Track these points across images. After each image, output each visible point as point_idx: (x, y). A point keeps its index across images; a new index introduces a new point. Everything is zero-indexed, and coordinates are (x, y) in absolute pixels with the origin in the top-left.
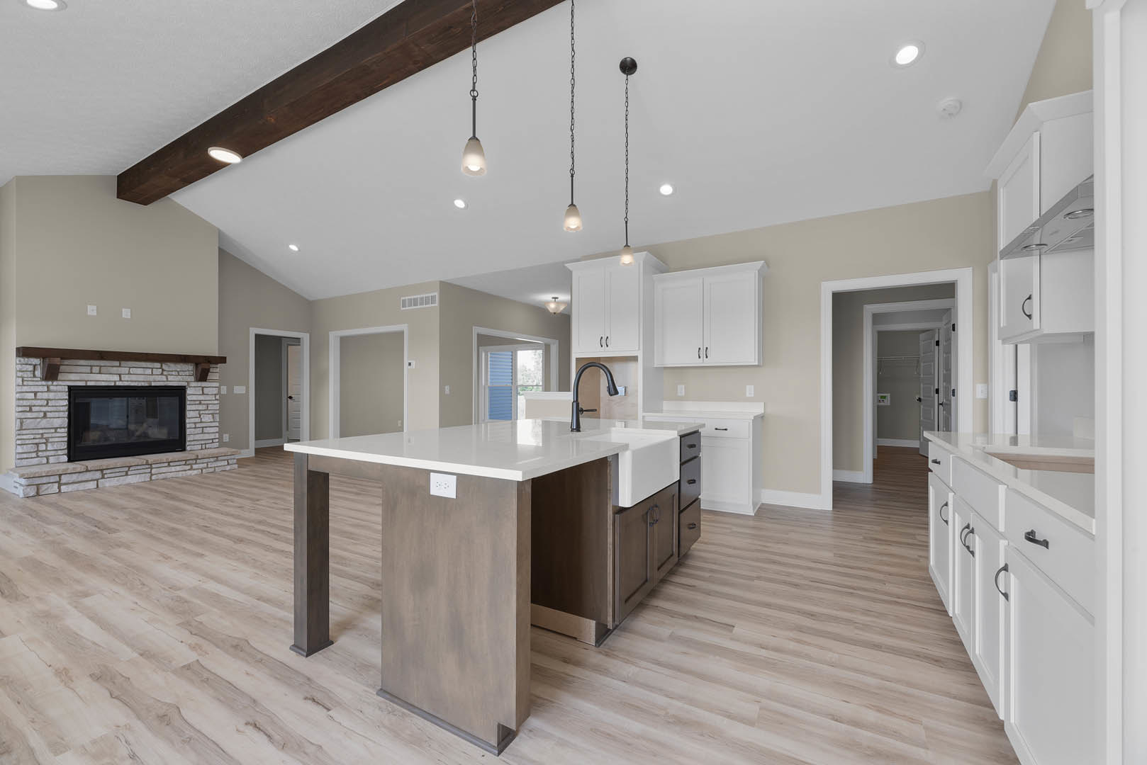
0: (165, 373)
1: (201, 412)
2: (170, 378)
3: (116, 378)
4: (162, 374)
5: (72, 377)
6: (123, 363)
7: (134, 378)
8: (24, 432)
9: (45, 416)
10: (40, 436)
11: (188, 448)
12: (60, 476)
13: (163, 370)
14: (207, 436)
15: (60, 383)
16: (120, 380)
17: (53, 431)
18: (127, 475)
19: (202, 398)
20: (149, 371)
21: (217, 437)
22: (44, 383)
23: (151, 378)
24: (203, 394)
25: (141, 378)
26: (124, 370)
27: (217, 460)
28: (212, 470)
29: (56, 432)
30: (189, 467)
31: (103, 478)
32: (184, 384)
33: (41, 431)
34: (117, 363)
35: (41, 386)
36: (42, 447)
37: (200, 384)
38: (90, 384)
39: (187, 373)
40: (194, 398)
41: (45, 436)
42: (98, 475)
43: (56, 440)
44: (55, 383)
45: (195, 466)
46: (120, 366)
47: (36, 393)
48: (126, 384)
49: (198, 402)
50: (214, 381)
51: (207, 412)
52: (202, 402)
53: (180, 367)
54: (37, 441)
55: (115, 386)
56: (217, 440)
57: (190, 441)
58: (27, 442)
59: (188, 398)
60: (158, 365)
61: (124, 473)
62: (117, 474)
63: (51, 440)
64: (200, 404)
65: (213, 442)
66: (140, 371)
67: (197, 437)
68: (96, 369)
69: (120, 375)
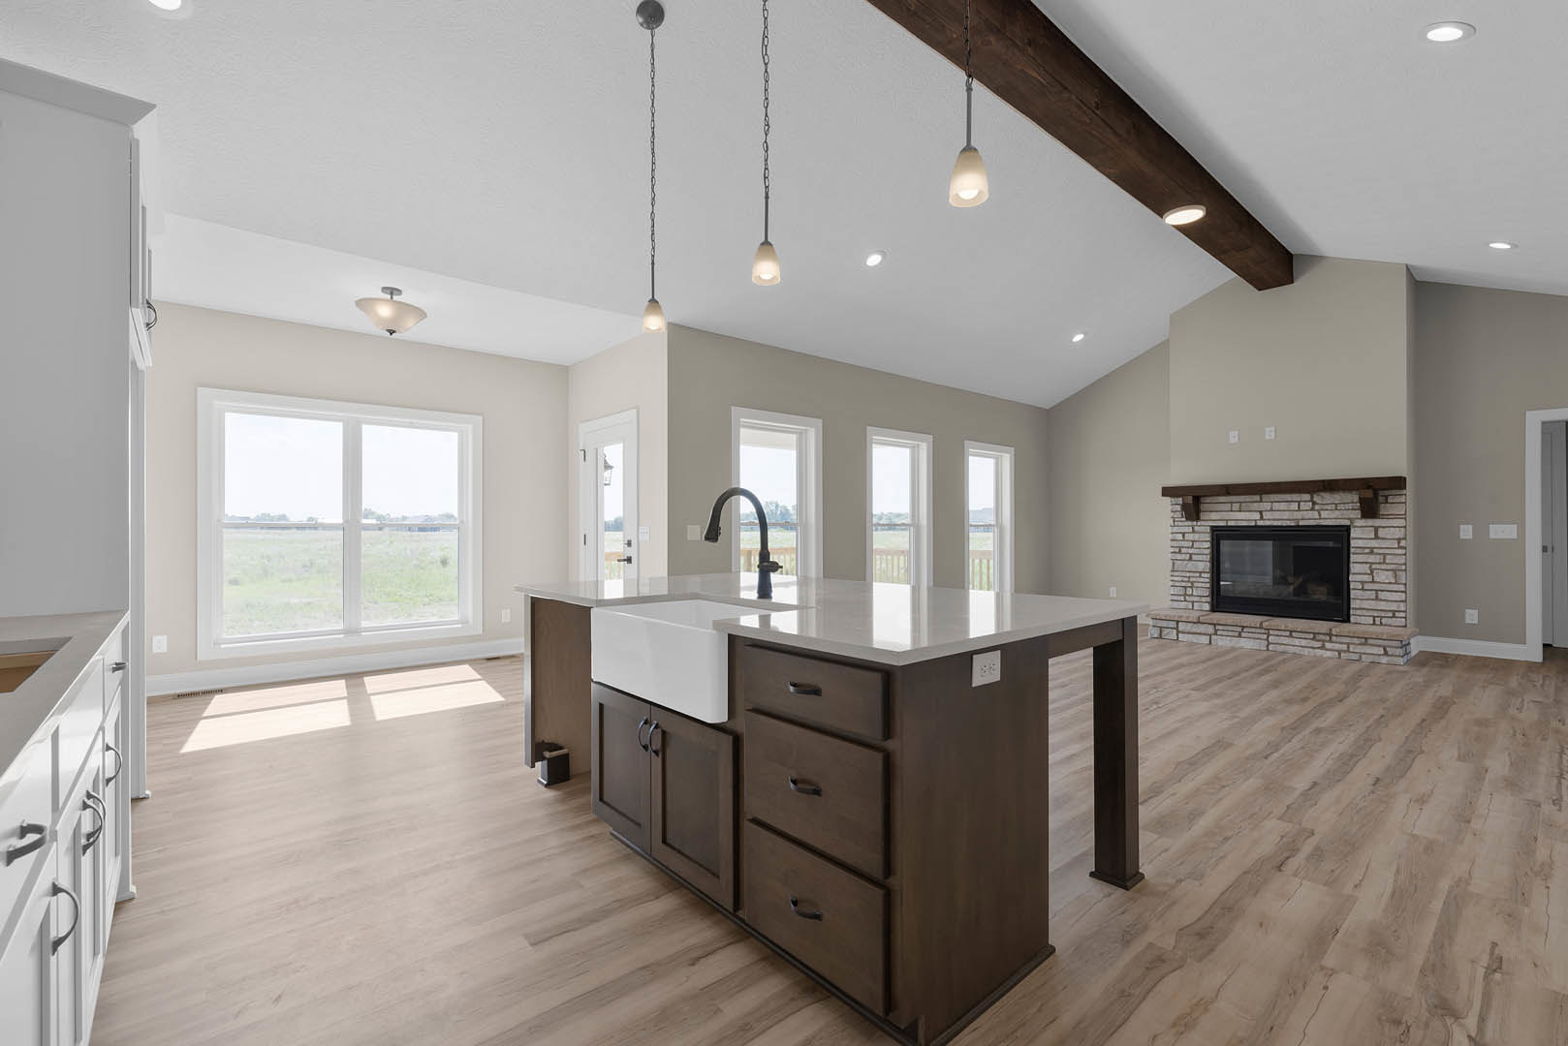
0: (1317, 507)
1: (1374, 566)
2: (1324, 514)
3: (1257, 516)
4: (1313, 509)
5: (1214, 516)
6: (1265, 497)
7: (1277, 515)
8: (1176, 574)
9: (1190, 559)
10: (1187, 579)
11: (1352, 619)
12: (1178, 622)
13: (1314, 503)
14: (1382, 605)
15: (1203, 523)
16: (1262, 518)
17: (1198, 575)
18: (1240, 636)
19: (1374, 544)
20: (1295, 506)
21: (1403, 609)
22: (1190, 523)
23: (1298, 515)
24: (1377, 537)
25: (1286, 515)
26: (1266, 506)
27: (1365, 644)
28: (1355, 657)
29: (1200, 577)
30: (1319, 644)
31: (1216, 634)
32: (1347, 523)
33: (1188, 574)
34: (1257, 498)
35: (1186, 526)
36: (1189, 591)
37: (1370, 522)
38: (1230, 523)
39: (1350, 506)
40: (1360, 543)
41: (1191, 580)
42: (1210, 629)
43: (1200, 585)
44: (1199, 524)
45: (1328, 645)
46: (1261, 501)
47: (1184, 534)
48: (1268, 523)
49: (1367, 551)
50: (1396, 517)
51: (1384, 567)
52: (1375, 551)
53: (1337, 497)
54: (1184, 584)
55: (1256, 526)
56: (1403, 615)
57: (1356, 609)
58: (1177, 584)
59: (1353, 543)
60: (1307, 497)
61: (1237, 634)
62: (1230, 634)
63: (1196, 585)
64: (1372, 553)
65: (1394, 616)
66: (1283, 506)
67: (1366, 604)
68: (1236, 506)
69: (1261, 512)
